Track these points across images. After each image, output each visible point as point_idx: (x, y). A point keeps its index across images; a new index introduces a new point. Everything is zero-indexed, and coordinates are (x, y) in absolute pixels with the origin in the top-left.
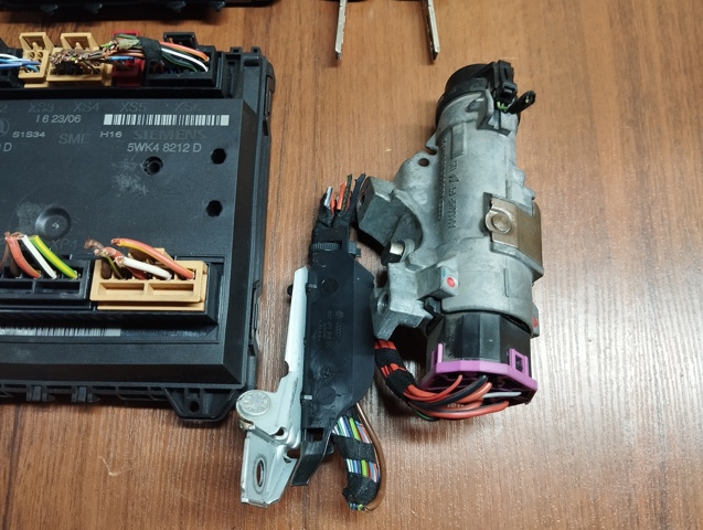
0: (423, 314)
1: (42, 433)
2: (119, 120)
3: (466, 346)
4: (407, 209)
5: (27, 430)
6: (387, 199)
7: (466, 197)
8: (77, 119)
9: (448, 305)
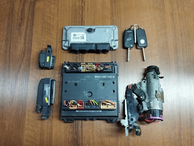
0: (148, 109)
1: (86, 125)
2: (97, 77)
3: (154, 115)
4: (143, 91)
5: (83, 124)
6: (139, 88)
7: (152, 90)
8: (90, 77)
9: (152, 109)
